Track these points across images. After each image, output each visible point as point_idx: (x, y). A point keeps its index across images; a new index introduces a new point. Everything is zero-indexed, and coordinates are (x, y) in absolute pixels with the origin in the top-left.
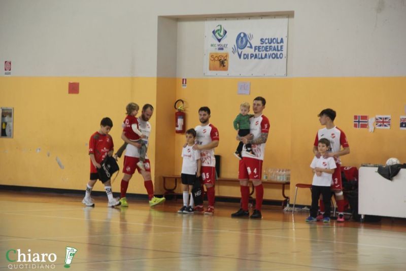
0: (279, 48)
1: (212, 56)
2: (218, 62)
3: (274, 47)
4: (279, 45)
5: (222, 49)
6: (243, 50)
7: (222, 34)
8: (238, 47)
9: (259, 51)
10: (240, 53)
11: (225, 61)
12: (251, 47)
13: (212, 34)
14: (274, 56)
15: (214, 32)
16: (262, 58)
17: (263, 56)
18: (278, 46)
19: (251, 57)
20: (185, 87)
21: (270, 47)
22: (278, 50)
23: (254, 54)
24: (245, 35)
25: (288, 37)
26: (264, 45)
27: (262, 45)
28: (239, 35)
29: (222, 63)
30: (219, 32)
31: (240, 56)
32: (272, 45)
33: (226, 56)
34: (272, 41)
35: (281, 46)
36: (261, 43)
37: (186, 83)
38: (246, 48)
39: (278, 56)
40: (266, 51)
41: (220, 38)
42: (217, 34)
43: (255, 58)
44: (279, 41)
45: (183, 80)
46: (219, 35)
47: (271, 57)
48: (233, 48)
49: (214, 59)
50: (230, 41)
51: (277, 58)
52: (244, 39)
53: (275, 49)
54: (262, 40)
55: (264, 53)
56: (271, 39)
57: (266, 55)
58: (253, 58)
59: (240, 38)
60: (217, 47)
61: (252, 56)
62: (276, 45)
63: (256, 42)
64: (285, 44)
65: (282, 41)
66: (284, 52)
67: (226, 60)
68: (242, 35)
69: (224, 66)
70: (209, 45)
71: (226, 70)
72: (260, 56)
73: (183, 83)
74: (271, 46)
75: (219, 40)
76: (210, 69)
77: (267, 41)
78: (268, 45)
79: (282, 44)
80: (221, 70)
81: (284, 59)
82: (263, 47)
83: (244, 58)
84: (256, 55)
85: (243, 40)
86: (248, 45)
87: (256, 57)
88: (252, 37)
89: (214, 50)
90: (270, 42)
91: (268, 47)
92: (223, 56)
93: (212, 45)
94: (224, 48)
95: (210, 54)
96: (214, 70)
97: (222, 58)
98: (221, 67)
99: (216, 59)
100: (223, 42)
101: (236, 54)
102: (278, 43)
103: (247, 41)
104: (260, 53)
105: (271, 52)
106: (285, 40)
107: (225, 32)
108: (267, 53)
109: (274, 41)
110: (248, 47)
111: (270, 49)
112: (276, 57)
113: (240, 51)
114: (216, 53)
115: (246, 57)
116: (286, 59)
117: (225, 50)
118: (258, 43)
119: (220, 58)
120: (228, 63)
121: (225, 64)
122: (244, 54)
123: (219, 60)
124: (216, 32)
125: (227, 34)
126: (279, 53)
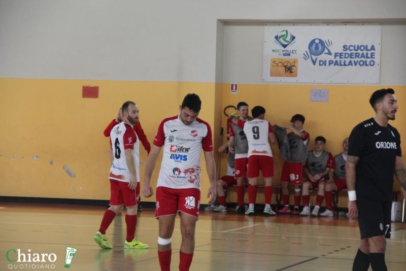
0: (369, 55)
1: (274, 62)
2: (284, 68)
3: (363, 54)
4: (369, 53)
5: (289, 55)
6: (318, 57)
7: (288, 39)
8: (311, 53)
9: (340, 58)
10: (314, 59)
11: (293, 68)
12: (330, 53)
13: (275, 39)
14: (361, 63)
15: (276, 37)
16: (345, 65)
17: (347, 63)
18: (367, 54)
19: (330, 64)
20: (235, 93)
21: (356, 53)
22: (368, 57)
23: (334, 60)
24: (321, 41)
25: (381, 44)
28: (313, 42)
29: (289, 69)
30: (285, 37)
31: (314, 62)
32: (359, 51)
33: (295, 62)
34: (359, 48)
36: (344, 50)
37: (236, 89)
38: (323, 54)
39: (368, 63)
40: (351, 58)
41: (286, 43)
42: (281, 40)
43: (335, 65)
44: (369, 48)
45: (232, 85)
46: (284, 41)
47: (358, 64)
48: (304, 54)
49: (277, 65)
50: (300, 47)
51: (366, 65)
52: (320, 46)
53: (363, 56)
54: (344, 47)
55: (347, 61)
56: (358, 46)
57: (350, 61)
58: (332, 65)
59: (314, 45)
60: (282, 53)
61: (331, 62)
62: (365, 52)
63: (336, 48)
64: (377, 52)
65: (373, 48)
66: (377, 59)
67: (294, 66)
68: (317, 41)
69: (291, 72)
70: (271, 50)
71: (296, 76)
72: (342, 63)
73: (232, 89)
74: (359, 54)
75: (285, 46)
76: (272, 75)
78: (354, 51)
79: (373, 51)
80: (287, 76)
81: (376, 67)
82: (345, 54)
83: (320, 65)
84: (336, 61)
86: (326, 51)
87: (336, 63)
88: (330, 43)
89: (279, 56)
90: (356, 48)
91: (354, 54)
92: (289, 62)
93: (274, 51)
94: (291, 54)
95: (271, 59)
96: (276, 76)
97: (289, 64)
98: (288, 74)
99: (280, 64)
100: (288, 48)
101: (310, 60)
102: (367, 50)
103: (324, 47)
104: (343, 60)
106: (377, 48)
107: (293, 38)
108: (352, 60)
109: (362, 48)
110: (326, 53)
111: (356, 56)
112: (365, 64)
113: (314, 57)
116: (379, 67)
117: (293, 56)
118: (340, 50)
119: (285, 64)
120: (297, 69)
121: (292, 71)
122: (320, 61)
123: (285, 66)
124: (280, 37)
125: (295, 40)
126: (368, 60)
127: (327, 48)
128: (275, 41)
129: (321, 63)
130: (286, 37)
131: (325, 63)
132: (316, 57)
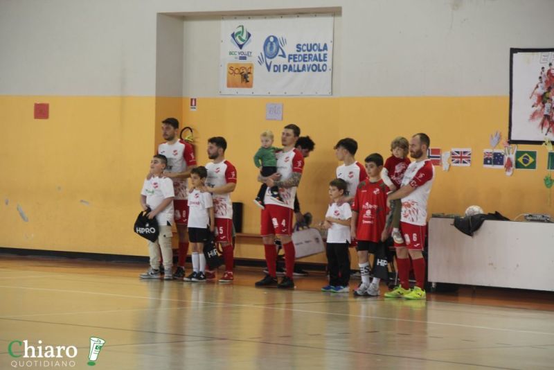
0: (322, 58)
1: (231, 68)
2: (240, 76)
3: (316, 55)
4: (322, 53)
5: (244, 58)
6: (273, 60)
7: (244, 37)
8: (266, 55)
9: (295, 61)
10: (269, 64)
11: (249, 75)
12: (284, 56)
13: (231, 38)
14: (314, 68)
15: (233, 35)
16: (299, 71)
17: (300, 68)
18: (320, 55)
19: (284, 69)
20: (195, 110)
21: (309, 55)
22: (321, 60)
23: (288, 64)
24: (275, 39)
25: (333, 42)
26: (302, 53)
27: (298, 53)
28: (268, 40)
29: (245, 78)
31: (269, 68)
32: (313, 52)
33: (251, 68)
34: (311, 47)
35: (325, 55)
36: (298, 51)
37: (195, 105)
38: (277, 57)
39: (321, 68)
40: (304, 61)
41: (241, 43)
42: (237, 38)
43: (289, 71)
44: (322, 48)
45: (192, 100)
46: (240, 39)
47: (311, 70)
48: (259, 57)
49: (234, 72)
50: (255, 48)
51: (320, 71)
52: (274, 43)
53: (316, 59)
54: (298, 46)
55: (301, 64)
56: (311, 45)
57: (304, 66)
58: (286, 71)
59: (269, 43)
60: (238, 56)
61: (285, 67)
62: (317, 53)
63: (290, 49)
64: (329, 52)
65: (325, 47)
66: (329, 63)
67: (249, 73)
68: (272, 39)
69: (248, 81)
70: (227, 53)
71: (251, 86)
72: (296, 69)
73: (191, 105)
74: (312, 55)
75: (241, 46)
76: (229, 86)
77: (305, 48)
78: (307, 52)
79: (325, 52)
80: (243, 87)
81: (328, 73)
82: (300, 55)
83: (275, 71)
84: (290, 66)
85: (272, 46)
86: (280, 53)
87: (290, 69)
88: (284, 41)
89: (234, 60)
90: (309, 48)
91: (307, 56)
92: (245, 68)
93: (231, 53)
94: (247, 57)
95: (229, 64)
96: (233, 87)
97: (245, 71)
98: (244, 83)
99: (237, 71)
100: (245, 49)
101: (264, 65)
102: (320, 50)
103: (278, 47)
104: (296, 64)
105: (310, 63)
106: (330, 46)
107: (249, 35)
108: (306, 63)
109: (315, 47)
110: (280, 56)
111: (309, 58)
112: (318, 69)
113: (269, 61)
114: (237, 64)
115: (277, 69)
116: (331, 72)
117: (249, 60)
118: (293, 51)
119: (241, 71)
120: (252, 77)
121: (248, 79)
122: (275, 66)
123: (241, 74)
124: (236, 35)
125: (251, 38)
126: (321, 64)
127: (282, 49)
128: (231, 41)
129: (276, 68)
130: (242, 35)
131: (279, 68)
132: (271, 60)
